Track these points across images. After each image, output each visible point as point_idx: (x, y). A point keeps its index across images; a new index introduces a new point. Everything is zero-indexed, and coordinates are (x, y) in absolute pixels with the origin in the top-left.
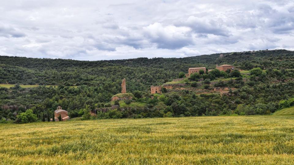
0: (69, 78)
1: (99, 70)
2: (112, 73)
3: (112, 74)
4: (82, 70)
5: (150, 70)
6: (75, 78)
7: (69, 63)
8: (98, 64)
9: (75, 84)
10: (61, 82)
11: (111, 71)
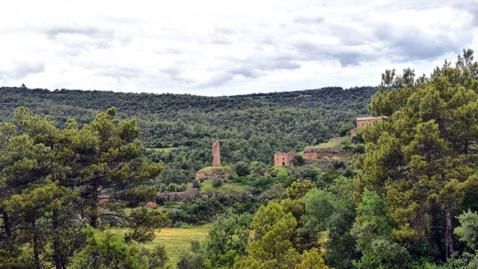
0: (165, 132)
1: (231, 116)
2: (254, 120)
3: (252, 122)
4: (204, 114)
5: (329, 114)
6: (174, 133)
7: (184, 101)
8: (234, 102)
9: (171, 145)
10: (150, 141)
11: (252, 118)
